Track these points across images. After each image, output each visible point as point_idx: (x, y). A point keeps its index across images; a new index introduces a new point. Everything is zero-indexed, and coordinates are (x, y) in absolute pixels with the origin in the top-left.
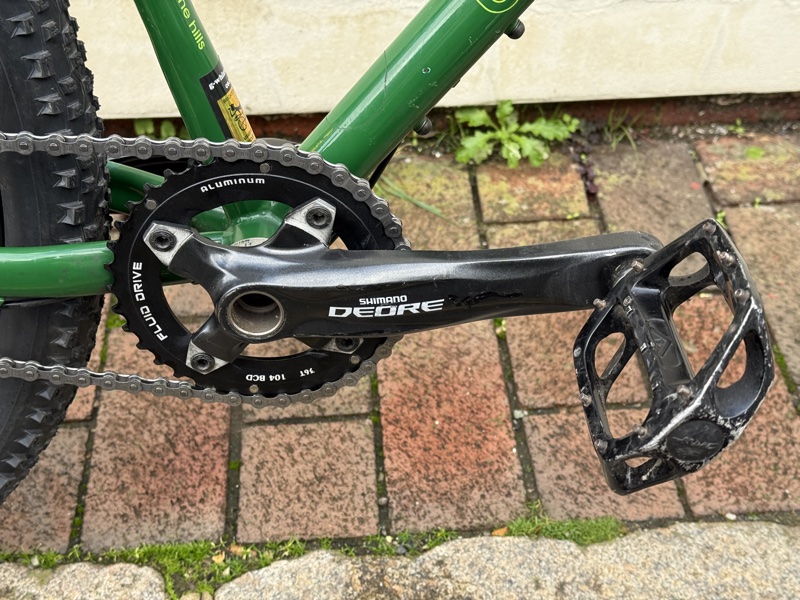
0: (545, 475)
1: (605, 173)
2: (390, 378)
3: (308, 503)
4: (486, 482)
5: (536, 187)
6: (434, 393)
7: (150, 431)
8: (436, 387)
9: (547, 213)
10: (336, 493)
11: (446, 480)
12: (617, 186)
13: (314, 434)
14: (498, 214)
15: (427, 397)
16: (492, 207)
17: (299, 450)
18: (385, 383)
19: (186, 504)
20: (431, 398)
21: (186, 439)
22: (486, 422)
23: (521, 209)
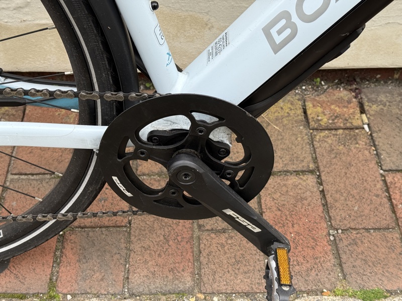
0: (347, 265)
1: (370, 104)
2: (268, 210)
3: (233, 274)
4: (318, 267)
5: (335, 111)
6: (290, 219)
7: (156, 233)
8: (291, 216)
9: (342, 125)
10: (246, 269)
11: (299, 265)
12: (377, 111)
13: (233, 238)
14: (317, 124)
15: (287, 221)
16: (314, 121)
17: (227, 247)
18: (266, 213)
19: (175, 272)
20: (289, 222)
21: (173, 238)
22: (316, 236)
23: (329, 122)
